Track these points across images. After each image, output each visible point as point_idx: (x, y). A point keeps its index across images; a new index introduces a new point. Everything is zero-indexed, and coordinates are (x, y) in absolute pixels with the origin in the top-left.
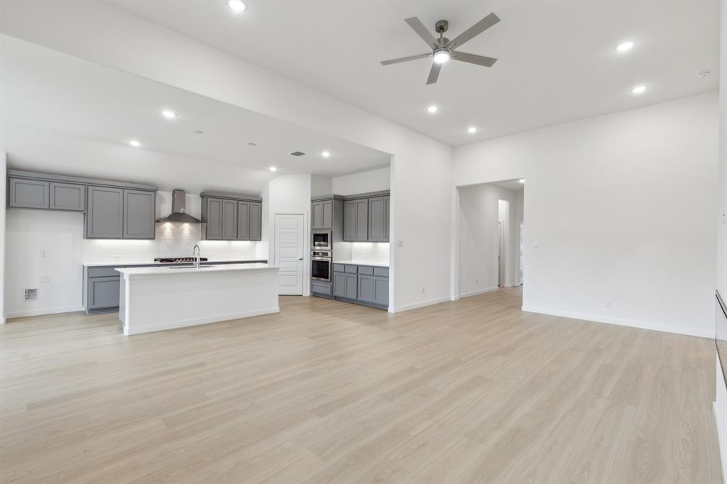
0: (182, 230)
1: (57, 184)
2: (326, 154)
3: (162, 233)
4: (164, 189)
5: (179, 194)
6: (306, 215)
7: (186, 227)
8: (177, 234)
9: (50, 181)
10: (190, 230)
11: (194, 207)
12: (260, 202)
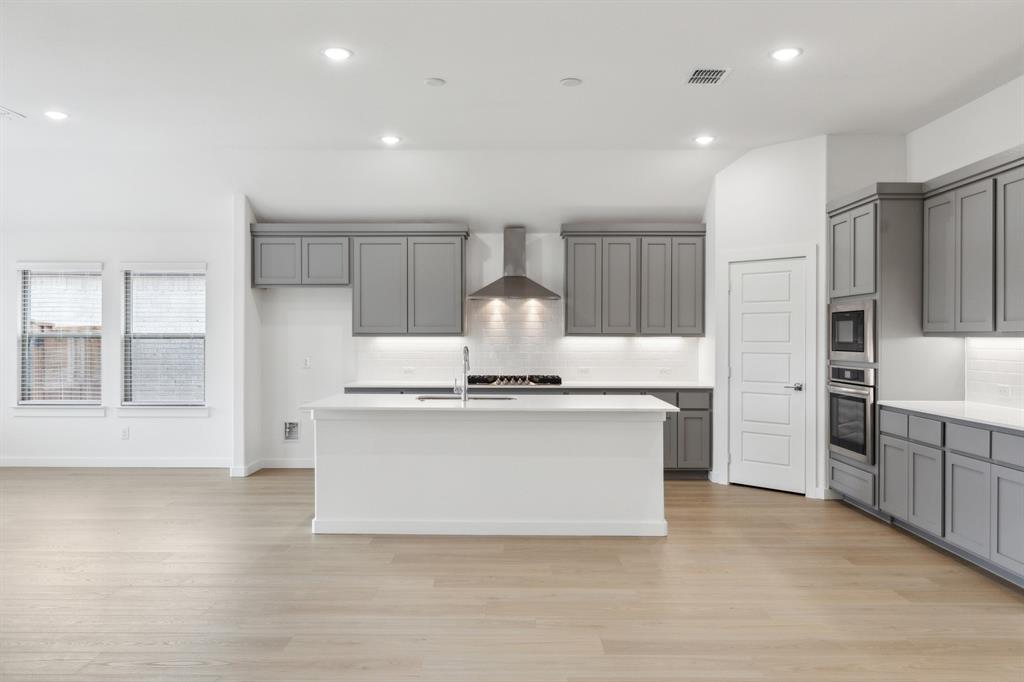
0: (525, 313)
1: (311, 240)
2: (786, 55)
3: (484, 321)
4: (484, 229)
5: (515, 236)
6: (811, 258)
7: (533, 305)
8: (514, 322)
9: (302, 236)
10: (541, 314)
11: (546, 261)
12: (702, 234)
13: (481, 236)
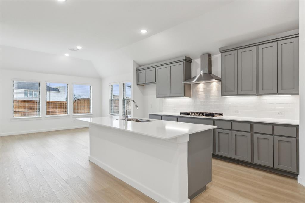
7: (215, 85)
8: (208, 91)
9: (145, 69)
10: (217, 88)
13: (196, 60)
